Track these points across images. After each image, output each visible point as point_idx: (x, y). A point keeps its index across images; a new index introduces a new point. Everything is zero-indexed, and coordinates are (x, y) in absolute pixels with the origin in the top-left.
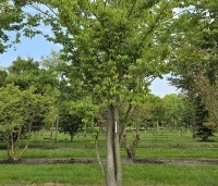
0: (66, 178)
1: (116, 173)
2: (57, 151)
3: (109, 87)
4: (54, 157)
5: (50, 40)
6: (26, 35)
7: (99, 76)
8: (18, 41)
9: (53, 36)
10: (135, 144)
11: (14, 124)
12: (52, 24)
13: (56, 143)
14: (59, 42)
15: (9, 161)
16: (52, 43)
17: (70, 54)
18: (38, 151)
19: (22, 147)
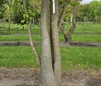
1: (53, 62)
4: (4, 40)
10: (72, 31)
13: (10, 31)
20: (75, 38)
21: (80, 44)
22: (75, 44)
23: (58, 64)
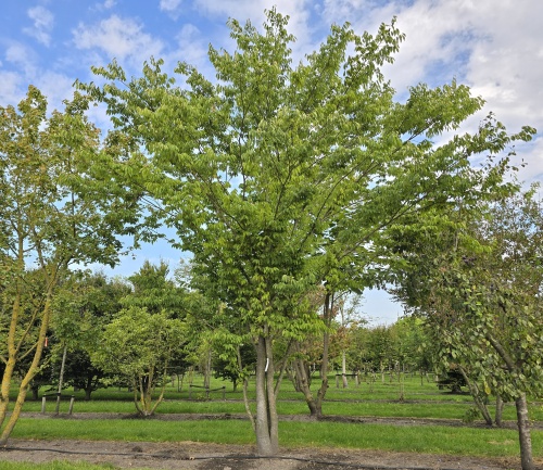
0: (210, 436)
2: (209, 404)
3: (257, 311)
4: (202, 411)
5: (177, 246)
6: (145, 239)
7: (243, 295)
8: (137, 246)
9: (179, 241)
10: (321, 393)
11: (141, 364)
12: (177, 224)
13: (209, 393)
14: (189, 249)
15: (139, 416)
16: (179, 250)
17: (204, 265)
18: (181, 404)
19: (155, 398)
20: (327, 410)
21: (338, 419)
22: (328, 418)
23: (274, 429)
